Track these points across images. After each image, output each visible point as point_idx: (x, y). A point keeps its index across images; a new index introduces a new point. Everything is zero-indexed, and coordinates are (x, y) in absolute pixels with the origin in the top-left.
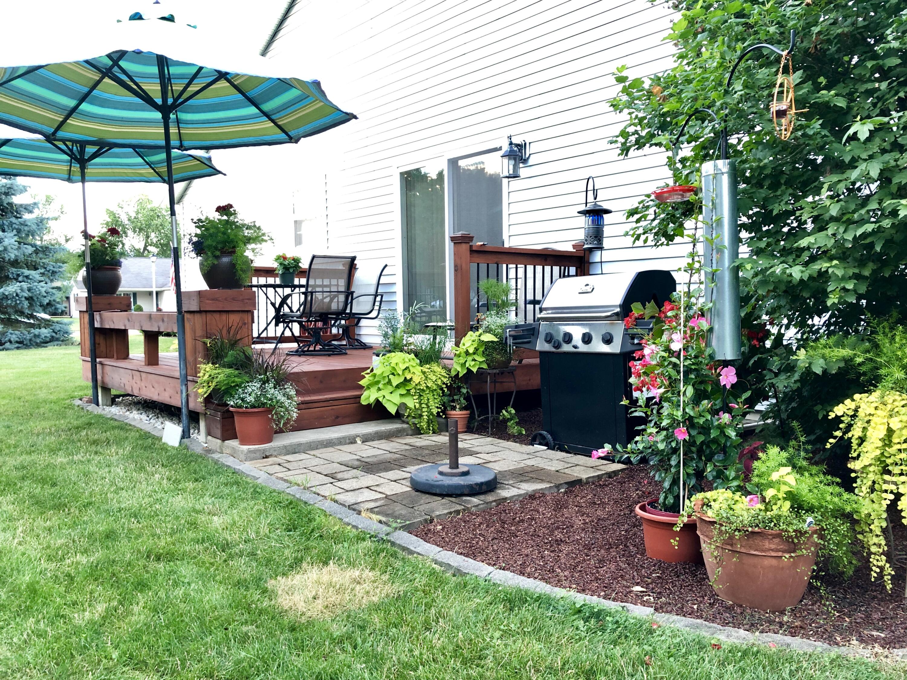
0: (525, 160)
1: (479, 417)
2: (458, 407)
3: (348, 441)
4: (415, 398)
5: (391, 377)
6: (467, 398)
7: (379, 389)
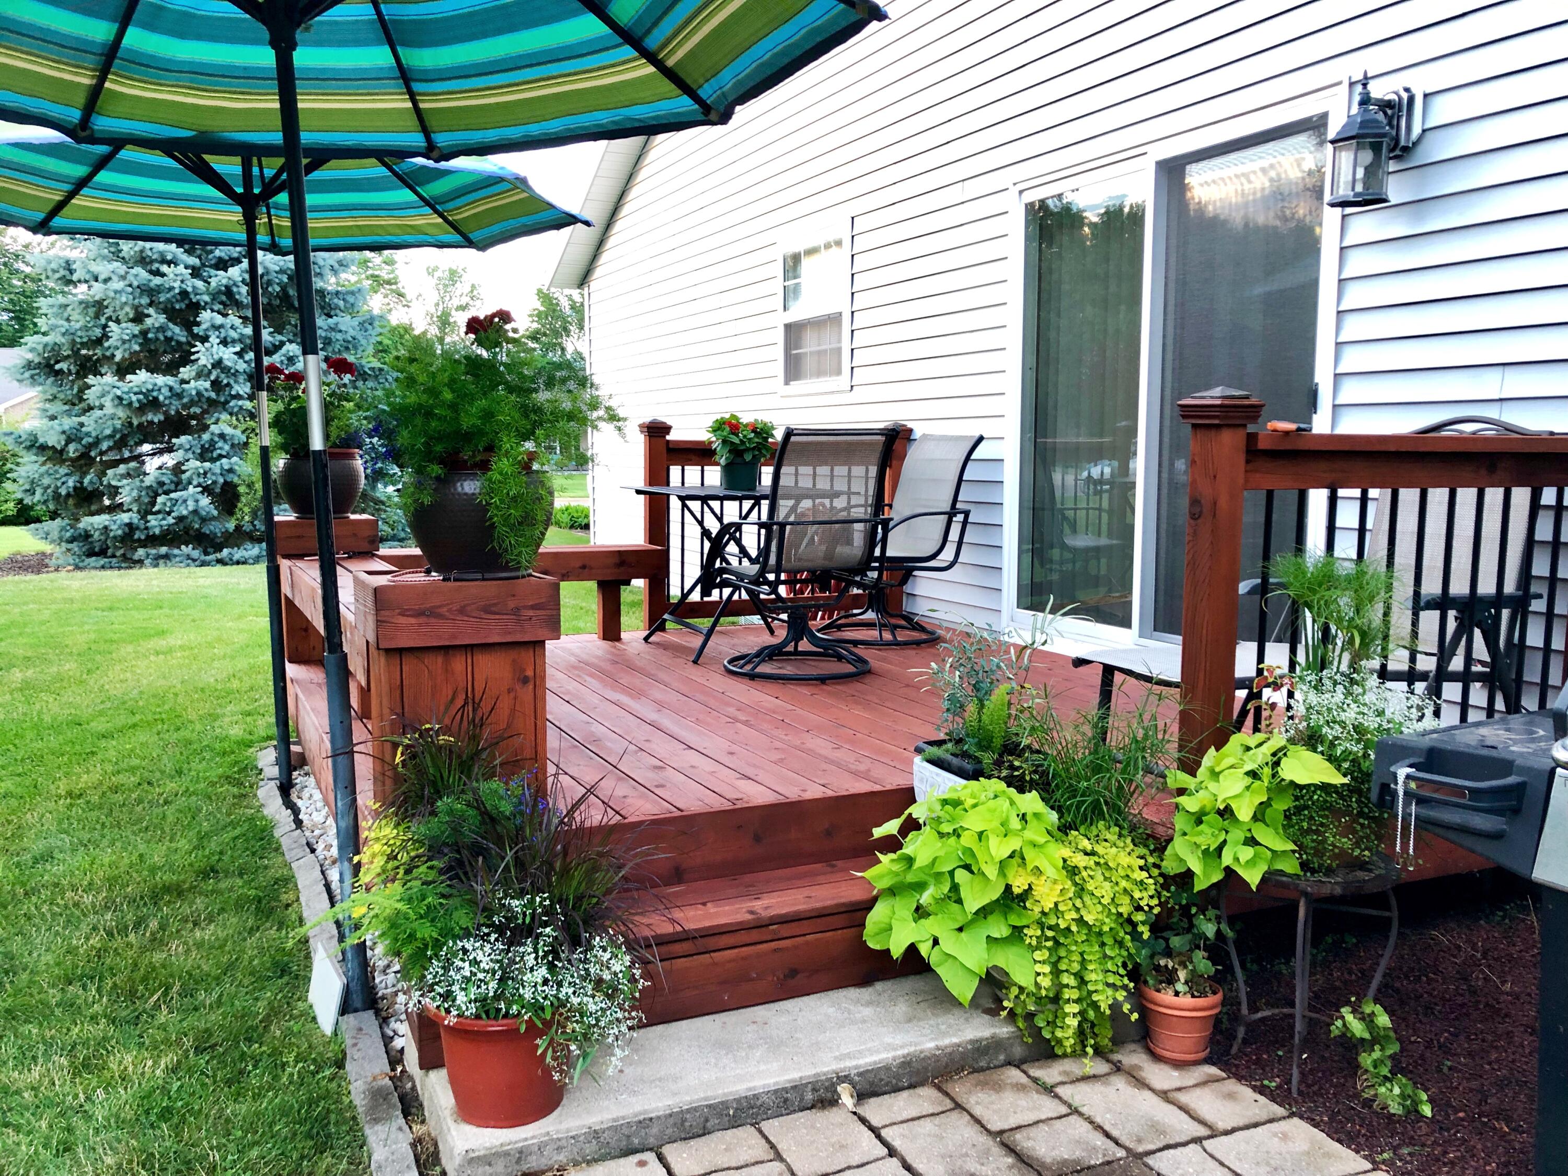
0: (1406, 149)
1: (1253, 1009)
2: (1182, 975)
3: (809, 1096)
4: (1038, 955)
5: (961, 876)
6: (1216, 950)
7: (920, 912)
